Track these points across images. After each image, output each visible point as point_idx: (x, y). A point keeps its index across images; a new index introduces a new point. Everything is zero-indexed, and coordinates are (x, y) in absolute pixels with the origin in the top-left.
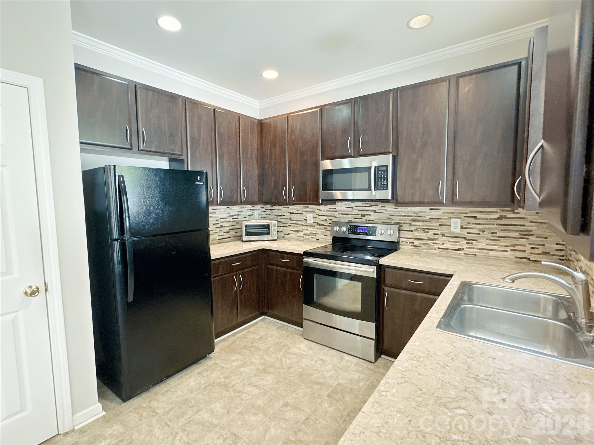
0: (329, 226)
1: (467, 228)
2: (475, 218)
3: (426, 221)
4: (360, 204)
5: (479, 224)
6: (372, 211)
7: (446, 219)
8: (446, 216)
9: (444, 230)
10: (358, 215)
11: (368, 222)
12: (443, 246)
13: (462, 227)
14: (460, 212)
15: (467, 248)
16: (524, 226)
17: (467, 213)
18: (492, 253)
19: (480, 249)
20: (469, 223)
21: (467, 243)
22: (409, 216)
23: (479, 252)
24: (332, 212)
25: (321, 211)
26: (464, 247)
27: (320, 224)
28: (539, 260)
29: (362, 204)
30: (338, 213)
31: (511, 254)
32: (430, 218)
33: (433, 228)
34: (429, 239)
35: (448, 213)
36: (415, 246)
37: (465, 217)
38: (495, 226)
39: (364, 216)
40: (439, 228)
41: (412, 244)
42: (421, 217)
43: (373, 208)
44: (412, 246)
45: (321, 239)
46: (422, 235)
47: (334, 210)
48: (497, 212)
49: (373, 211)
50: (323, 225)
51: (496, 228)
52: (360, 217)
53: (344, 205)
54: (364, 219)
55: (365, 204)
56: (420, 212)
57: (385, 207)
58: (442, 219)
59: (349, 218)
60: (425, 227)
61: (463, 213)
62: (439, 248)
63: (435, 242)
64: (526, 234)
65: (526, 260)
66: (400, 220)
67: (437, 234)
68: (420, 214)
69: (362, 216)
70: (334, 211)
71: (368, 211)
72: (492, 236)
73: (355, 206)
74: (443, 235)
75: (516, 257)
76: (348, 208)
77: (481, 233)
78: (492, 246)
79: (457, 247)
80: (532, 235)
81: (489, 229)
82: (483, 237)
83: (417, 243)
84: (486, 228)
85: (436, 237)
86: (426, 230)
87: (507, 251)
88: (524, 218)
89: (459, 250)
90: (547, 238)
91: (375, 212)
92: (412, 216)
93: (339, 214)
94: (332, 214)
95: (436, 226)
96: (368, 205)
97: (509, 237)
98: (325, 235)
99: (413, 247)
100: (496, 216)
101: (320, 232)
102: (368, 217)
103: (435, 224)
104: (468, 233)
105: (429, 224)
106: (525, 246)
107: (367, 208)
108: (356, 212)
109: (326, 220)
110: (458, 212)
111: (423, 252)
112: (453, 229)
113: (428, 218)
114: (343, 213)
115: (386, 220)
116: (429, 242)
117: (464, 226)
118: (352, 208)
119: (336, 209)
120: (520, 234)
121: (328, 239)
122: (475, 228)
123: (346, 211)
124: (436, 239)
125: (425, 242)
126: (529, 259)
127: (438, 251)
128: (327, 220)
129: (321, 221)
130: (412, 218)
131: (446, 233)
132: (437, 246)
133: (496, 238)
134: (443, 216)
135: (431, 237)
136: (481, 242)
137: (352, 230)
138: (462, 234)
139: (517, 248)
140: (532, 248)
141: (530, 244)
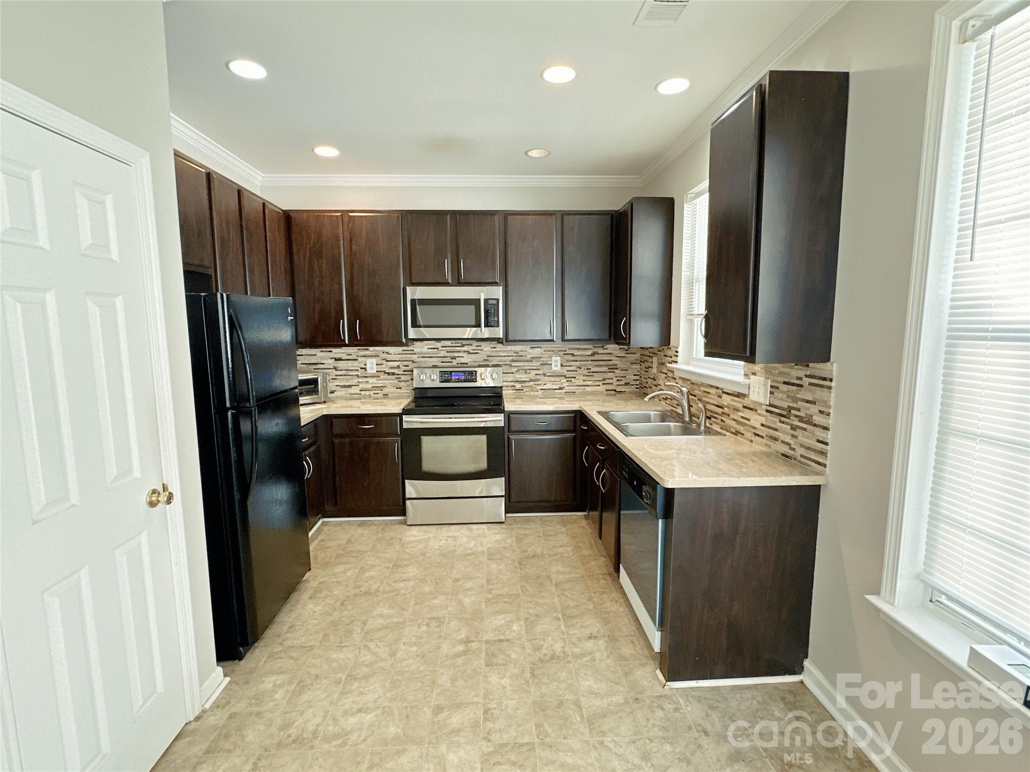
0: (403, 375)
1: (566, 366)
2: (573, 355)
3: (527, 361)
4: (448, 343)
5: (577, 361)
6: (464, 352)
7: (546, 358)
8: (547, 354)
9: (545, 370)
10: (447, 357)
11: (459, 365)
12: (545, 387)
13: (562, 365)
14: (560, 349)
15: (567, 386)
16: (611, 360)
17: (565, 351)
18: (588, 389)
19: (578, 386)
20: (568, 361)
21: (567, 381)
22: (509, 356)
23: (578, 389)
24: (408, 356)
25: (391, 354)
26: (565, 385)
27: (389, 374)
28: (623, 390)
29: (452, 343)
30: (416, 356)
31: (602, 388)
32: (532, 358)
33: (535, 368)
34: (531, 380)
35: (549, 351)
36: (517, 390)
37: (564, 354)
38: (590, 362)
39: (454, 358)
40: (541, 368)
41: (513, 388)
42: (522, 356)
43: (465, 348)
44: (513, 390)
45: (391, 393)
46: (523, 377)
47: (411, 352)
48: (590, 349)
49: (466, 352)
50: (393, 374)
51: (591, 364)
52: (448, 359)
53: (426, 345)
54: (455, 362)
55: (455, 343)
56: (521, 351)
57: (480, 346)
58: (544, 358)
59: (434, 362)
60: (526, 368)
61: (562, 351)
62: (541, 389)
63: (537, 383)
64: (613, 368)
65: (614, 392)
66: (499, 361)
67: (539, 374)
68: (521, 354)
69: (452, 359)
70: (411, 354)
71: (459, 352)
72: (589, 372)
73: (442, 347)
74: (544, 375)
75: (606, 390)
76: (431, 349)
77: (578, 369)
78: (588, 382)
79: (557, 386)
80: (617, 369)
81: (585, 365)
82: (581, 374)
83: (518, 386)
84: (582, 365)
85: (538, 377)
86: (528, 371)
87: (599, 385)
88: (611, 354)
89: (561, 389)
90: (627, 370)
91: (469, 353)
92: (513, 356)
93: (418, 357)
94: (407, 358)
95: (538, 366)
96: (460, 345)
97: (601, 372)
98: (397, 388)
99: (515, 391)
100: (589, 353)
101: (389, 383)
102: (460, 360)
103: (536, 364)
104: (567, 371)
105: (531, 364)
106: (612, 379)
107: (457, 348)
108: (443, 354)
109: (398, 366)
110: (557, 349)
112: (554, 368)
113: (529, 357)
114: (424, 356)
115: (482, 362)
116: (532, 383)
117: (564, 364)
118: (438, 349)
119: (413, 350)
120: (609, 369)
121: (403, 393)
122: (574, 366)
123: (429, 353)
124: (538, 380)
125: (527, 384)
126: (615, 391)
127: (540, 392)
128: (401, 366)
129: (390, 368)
130: (513, 358)
131: (548, 372)
132: (539, 387)
133: (591, 374)
134: (544, 354)
135: (533, 378)
136: (579, 379)
137: (445, 377)
138: (562, 373)
139: (607, 381)
140: (617, 380)
141: (616, 377)
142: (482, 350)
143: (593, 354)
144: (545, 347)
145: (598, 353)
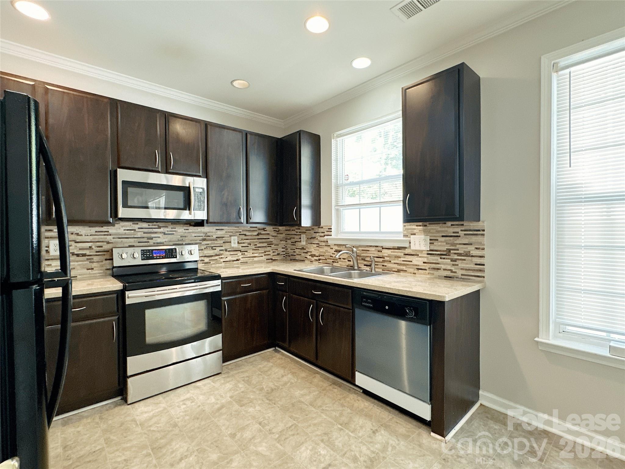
0: (96, 255)
1: (241, 243)
2: (245, 235)
3: (214, 240)
4: (145, 225)
5: (248, 239)
6: (160, 233)
7: (228, 237)
8: (227, 235)
9: (226, 246)
10: (143, 238)
11: (156, 245)
12: (227, 260)
13: (238, 243)
14: (237, 231)
15: (242, 258)
16: (269, 238)
17: (240, 232)
18: (256, 259)
19: (249, 257)
20: (242, 239)
21: (242, 254)
22: (200, 236)
23: (249, 260)
24: (102, 237)
25: (81, 235)
26: (240, 257)
27: (78, 255)
28: (276, 259)
29: (149, 225)
30: (111, 237)
31: (264, 258)
32: (217, 237)
33: (219, 245)
34: (216, 255)
35: (229, 232)
36: (205, 263)
37: (240, 235)
39: (151, 238)
40: (223, 245)
41: (202, 262)
42: (209, 236)
43: (162, 230)
44: (203, 263)
45: (80, 275)
46: (211, 252)
47: (106, 233)
48: (257, 230)
49: (163, 233)
50: (84, 255)
51: (257, 241)
52: (145, 240)
53: (122, 227)
54: (151, 242)
55: (152, 225)
56: (209, 232)
57: (175, 228)
58: (226, 237)
59: (130, 242)
60: (212, 245)
61: (238, 232)
62: (224, 262)
63: (220, 257)
64: (270, 244)
65: (271, 260)
66: (191, 241)
67: (222, 250)
68: (209, 234)
69: (148, 239)
70: (105, 235)
71: (156, 233)
72: (255, 247)
73: (139, 228)
74: (226, 250)
75: (267, 259)
76: (128, 230)
77: (249, 245)
78: (255, 254)
79: (235, 259)
80: (272, 244)
81: (253, 242)
82: (251, 249)
83: (207, 260)
84: (251, 242)
85: (221, 252)
86: (214, 248)
87: (262, 256)
88: (269, 234)
89: (237, 260)
90: (278, 245)
91: (165, 234)
92: (202, 236)
93: (113, 238)
94: (101, 239)
95: (221, 244)
96: (157, 227)
97: (263, 247)
98: (88, 269)
99: (204, 264)
100: (256, 233)
101: (79, 265)
102: (156, 240)
103: (220, 242)
104: (242, 247)
105: (216, 242)
106: (270, 251)
107: (154, 230)
108: (139, 235)
109: (90, 247)
110: (235, 231)
111: (211, 267)
112: (233, 245)
113: (215, 237)
114: (120, 236)
115: (177, 241)
116: (217, 257)
117: (240, 242)
118: (135, 230)
119: (108, 232)
120: (267, 244)
121: (95, 274)
122: (246, 243)
123: (125, 234)
124: (221, 254)
125: (213, 258)
126: (272, 259)
127: (223, 264)
128: (93, 247)
129: (80, 249)
130: (202, 238)
131: (228, 249)
132: (222, 260)
133: (257, 248)
134: (226, 235)
135: (218, 253)
136: (250, 252)
137: (147, 255)
138: (239, 248)
139: (267, 253)
140: (273, 252)
141: (272, 250)
142: (175, 231)
143: (258, 235)
144: (226, 229)
145: (261, 234)
